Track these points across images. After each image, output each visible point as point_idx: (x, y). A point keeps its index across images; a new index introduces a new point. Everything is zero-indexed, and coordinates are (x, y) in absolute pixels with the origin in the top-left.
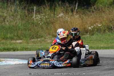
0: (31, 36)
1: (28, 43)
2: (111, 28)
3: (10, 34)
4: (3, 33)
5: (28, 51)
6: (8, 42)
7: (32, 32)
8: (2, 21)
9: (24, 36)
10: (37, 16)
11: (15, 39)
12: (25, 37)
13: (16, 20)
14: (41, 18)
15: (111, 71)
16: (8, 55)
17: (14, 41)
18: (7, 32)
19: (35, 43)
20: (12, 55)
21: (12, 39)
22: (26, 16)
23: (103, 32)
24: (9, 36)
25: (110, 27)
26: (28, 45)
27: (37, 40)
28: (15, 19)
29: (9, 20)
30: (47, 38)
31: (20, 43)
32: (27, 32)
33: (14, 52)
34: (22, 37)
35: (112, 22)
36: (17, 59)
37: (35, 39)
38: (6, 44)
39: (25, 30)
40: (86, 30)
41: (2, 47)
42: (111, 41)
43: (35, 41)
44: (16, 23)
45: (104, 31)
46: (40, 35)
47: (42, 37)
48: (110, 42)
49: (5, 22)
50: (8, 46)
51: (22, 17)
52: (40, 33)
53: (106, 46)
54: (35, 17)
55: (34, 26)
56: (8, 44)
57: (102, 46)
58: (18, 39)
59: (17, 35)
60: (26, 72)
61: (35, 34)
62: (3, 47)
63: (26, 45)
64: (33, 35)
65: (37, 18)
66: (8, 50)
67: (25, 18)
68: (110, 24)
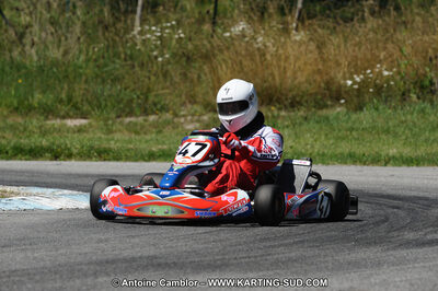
0: (122, 106)
1: (110, 132)
2: (432, 83)
3: (44, 92)
4: (17, 89)
5: (109, 160)
6: (35, 122)
7: (125, 89)
8: (13, 42)
9: (95, 102)
10: (147, 27)
11: (62, 113)
12: (99, 107)
13: (66, 39)
14: (160, 38)
15: (427, 250)
16: (32, 173)
17: (57, 122)
18: (31, 85)
19: (137, 133)
20: (49, 174)
21: (48, 112)
22: (106, 28)
23: (399, 98)
24: (36, 100)
25: (427, 83)
26: (110, 136)
27: (145, 120)
28: (63, 38)
29: (40, 38)
30: (182, 113)
31: (80, 130)
32: (109, 86)
33: (55, 162)
34: (86, 108)
35: (434, 62)
36: (66, 191)
37: (137, 116)
38: (25, 129)
39: (99, 80)
40: (334, 89)
41: (9, 143)
42: (427, 133)
43: (136, 124)
44: (66, 53)
45: (403, 94)
46: (156, 100)
47: (164, 109)
48: (423, 138)
49: (24, 46)
50: (33, 140)
51: (90, 31)
52: (156, 96)
53: (407, 151)
54: (141, 33)
55: (133, 66)
56: (35, 129)
57: (393, 152)
58: (71, 114)
59: (70, 100)
60: (100, 241)
61: (138, 97)
62: (12, 144)
63: (103, 136)
64: (131, 101)
65: (148, 36)
66: (34, 153)
67: (100, 33)
68: (428, 70)
